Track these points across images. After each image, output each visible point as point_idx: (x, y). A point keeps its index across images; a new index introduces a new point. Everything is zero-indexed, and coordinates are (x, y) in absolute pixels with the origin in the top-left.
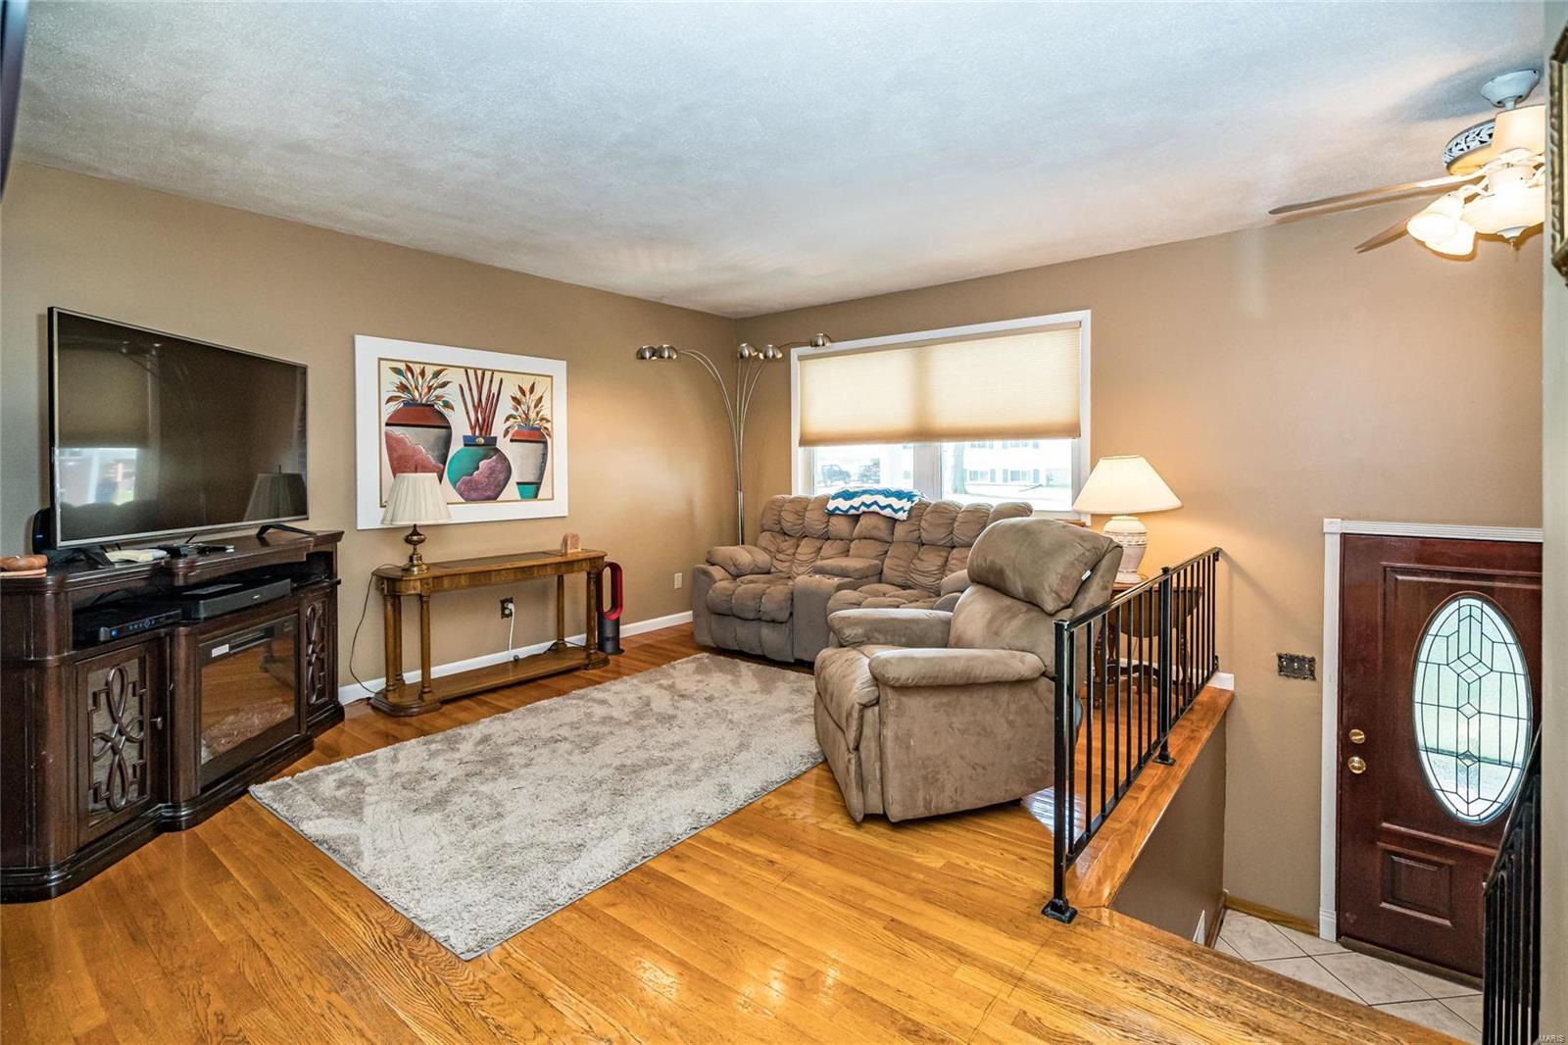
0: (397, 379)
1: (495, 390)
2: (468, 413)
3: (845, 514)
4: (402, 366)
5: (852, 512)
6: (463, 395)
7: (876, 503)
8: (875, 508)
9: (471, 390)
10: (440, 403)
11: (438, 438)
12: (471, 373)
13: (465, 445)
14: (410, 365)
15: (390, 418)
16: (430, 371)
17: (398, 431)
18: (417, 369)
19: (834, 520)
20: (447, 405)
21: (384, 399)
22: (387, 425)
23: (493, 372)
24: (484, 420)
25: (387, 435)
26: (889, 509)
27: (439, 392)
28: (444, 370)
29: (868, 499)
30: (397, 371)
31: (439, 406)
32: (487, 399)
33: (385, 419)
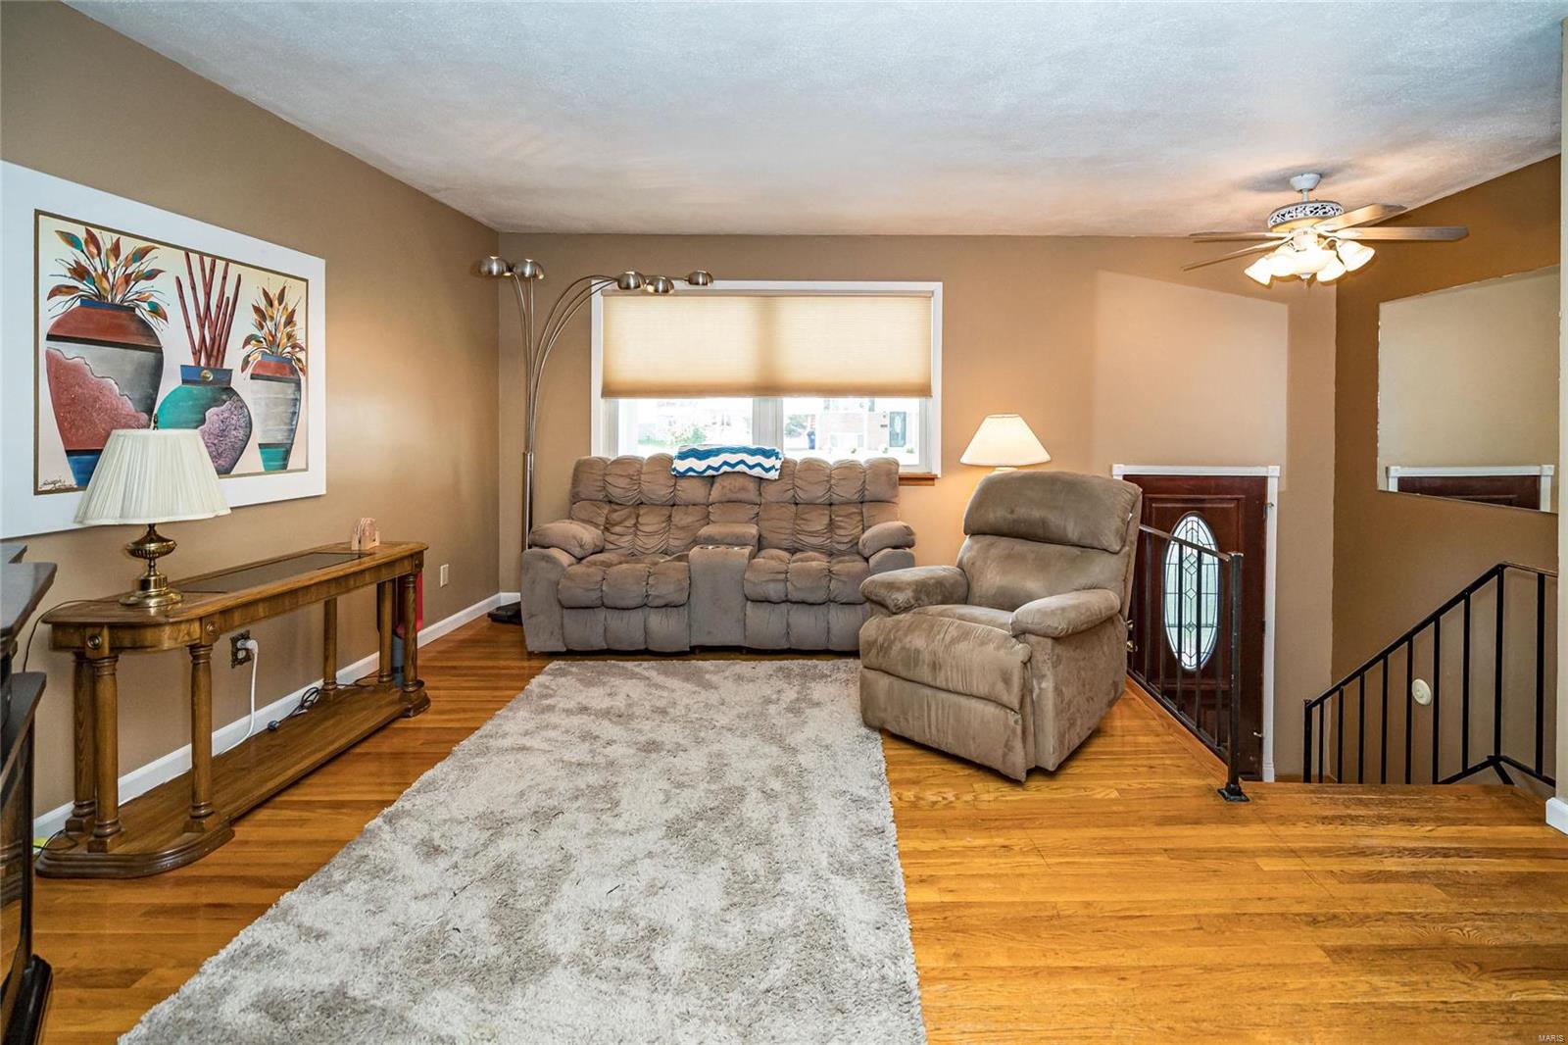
0: (72, 255)
1: (230, 293)
2: (189, 327)
3: (700, 475)
4: (80, 233)
5: (710, 472)
6: (182, 297)
7: (742, 462)
8: (741, 468)
9: (194, 288)
10: (145, 305)
11: (141, 366)
12: (194, 258)
13: (185, 382)
14: (94, 230)
15: (57, 325)
16: (128, 247)
17: (71, 352)
18: (106, 240)
19: (683, 483)
20: (156, 310)
21: (44, 291)
22: (50, 337)
23: (228, 261)
24: (213, 340)
25: (49, 355)
26: (758, 469)
27: (142, 285)
28: (154, 248)
29: (733, 458)
30: (71, 240)
31: (143, 312)
32: (219, 307)
33: (45, 327)
